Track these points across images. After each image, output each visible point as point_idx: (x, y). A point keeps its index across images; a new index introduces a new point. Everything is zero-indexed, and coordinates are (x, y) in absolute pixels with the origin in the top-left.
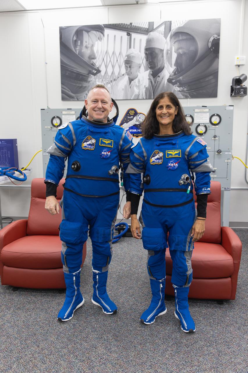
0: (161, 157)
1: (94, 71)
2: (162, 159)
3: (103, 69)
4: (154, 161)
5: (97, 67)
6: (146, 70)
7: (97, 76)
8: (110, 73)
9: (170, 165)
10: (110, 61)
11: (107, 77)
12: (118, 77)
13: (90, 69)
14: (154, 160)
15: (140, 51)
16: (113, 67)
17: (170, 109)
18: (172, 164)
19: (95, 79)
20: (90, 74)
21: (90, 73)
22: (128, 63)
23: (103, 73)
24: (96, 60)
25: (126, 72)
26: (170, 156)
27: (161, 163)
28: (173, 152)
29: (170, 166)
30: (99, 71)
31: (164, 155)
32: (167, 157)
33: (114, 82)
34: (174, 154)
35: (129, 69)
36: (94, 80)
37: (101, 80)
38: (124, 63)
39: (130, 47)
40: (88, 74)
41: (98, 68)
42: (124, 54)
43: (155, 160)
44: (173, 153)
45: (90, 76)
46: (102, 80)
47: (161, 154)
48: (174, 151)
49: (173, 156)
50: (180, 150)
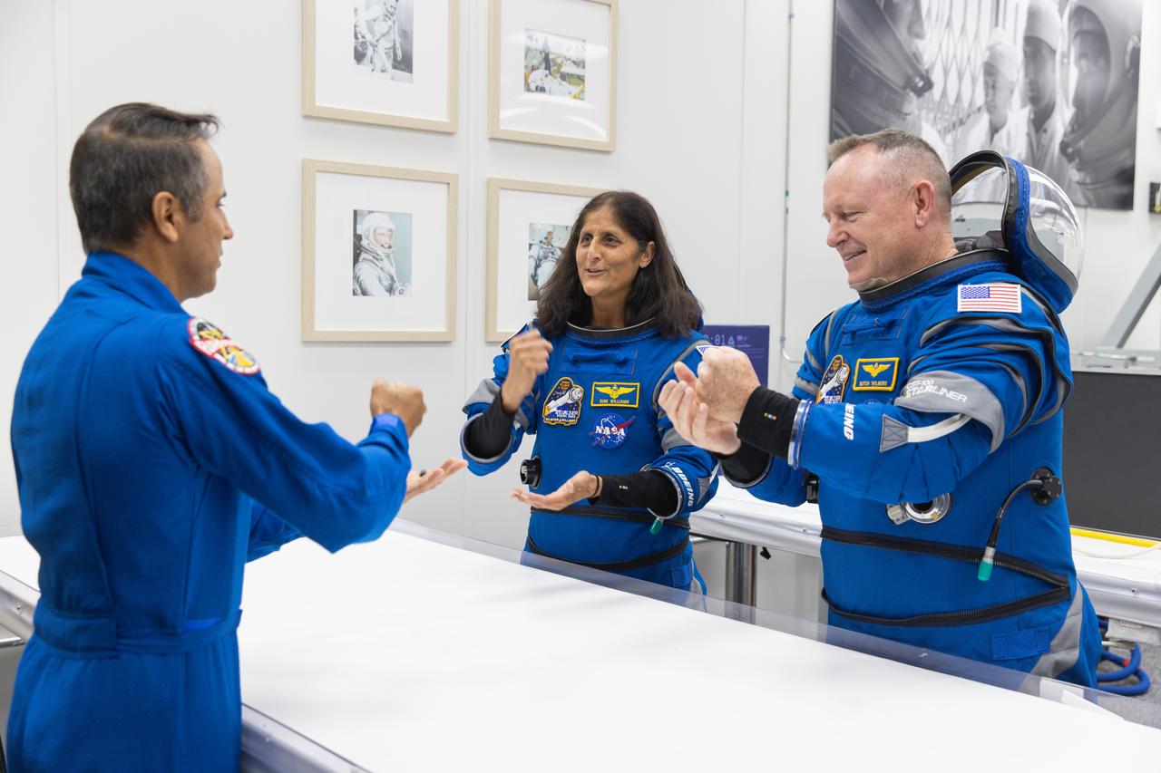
0: (577, 403)
1: (917, 80)
2: (577, 410)
3: (937, 77)
4: (553, 415)
5: (926, 67)
6: (1024, 106)
7: (924, 102)
8: (952, 98)
9: (600, 432)
10: (955, 56)
11: (946, 109)
12: (969, 116)
13: (910, 72)
14: (555, 409)
15: (1015, 42)
16: (960, 76)
17: (615, 247)
18: (607, 428)
19: (920, 109)
20: (908, 91)
21: (909, 85)
22: (991, 70)
23: (936, 91)
24: (923, 42)
25: (986, 103)
26: (604, 403)
27: (573, 422)
28: (615, 388)
29: (601, 435)
30: (929, 85)
31: (586, 396)
32: (592, 405)
33: (960, 130)
34: (615, 395)
35: (991, 92)
36: (917, 112)
37: (932, 115)
38: (982, 72)
39: (997, 25)
40: (904, 88)
41: (927, 71)
42: (985, 41)
43: (558, 409)
44: (615, 392)
45: (908, 94)
46: (935, 117)
47: (577, 393)
48: (619, 386)
49: (612, 401)
50: (638, 384)
